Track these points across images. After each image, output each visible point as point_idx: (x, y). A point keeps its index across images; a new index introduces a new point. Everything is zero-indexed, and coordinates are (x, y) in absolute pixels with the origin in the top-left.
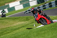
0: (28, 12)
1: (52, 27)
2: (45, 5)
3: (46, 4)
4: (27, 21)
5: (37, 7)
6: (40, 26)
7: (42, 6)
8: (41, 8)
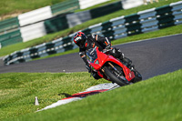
0: (16, 59)
1: (95, 108)
2: (70, 38)
3: (72, 33)
4: (15, 88)
5: (44, 44)
6: (54, 105)
7: (61, 39)
8: (57, 48)
